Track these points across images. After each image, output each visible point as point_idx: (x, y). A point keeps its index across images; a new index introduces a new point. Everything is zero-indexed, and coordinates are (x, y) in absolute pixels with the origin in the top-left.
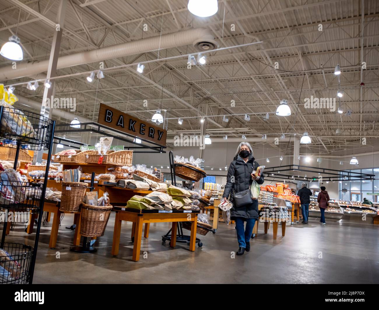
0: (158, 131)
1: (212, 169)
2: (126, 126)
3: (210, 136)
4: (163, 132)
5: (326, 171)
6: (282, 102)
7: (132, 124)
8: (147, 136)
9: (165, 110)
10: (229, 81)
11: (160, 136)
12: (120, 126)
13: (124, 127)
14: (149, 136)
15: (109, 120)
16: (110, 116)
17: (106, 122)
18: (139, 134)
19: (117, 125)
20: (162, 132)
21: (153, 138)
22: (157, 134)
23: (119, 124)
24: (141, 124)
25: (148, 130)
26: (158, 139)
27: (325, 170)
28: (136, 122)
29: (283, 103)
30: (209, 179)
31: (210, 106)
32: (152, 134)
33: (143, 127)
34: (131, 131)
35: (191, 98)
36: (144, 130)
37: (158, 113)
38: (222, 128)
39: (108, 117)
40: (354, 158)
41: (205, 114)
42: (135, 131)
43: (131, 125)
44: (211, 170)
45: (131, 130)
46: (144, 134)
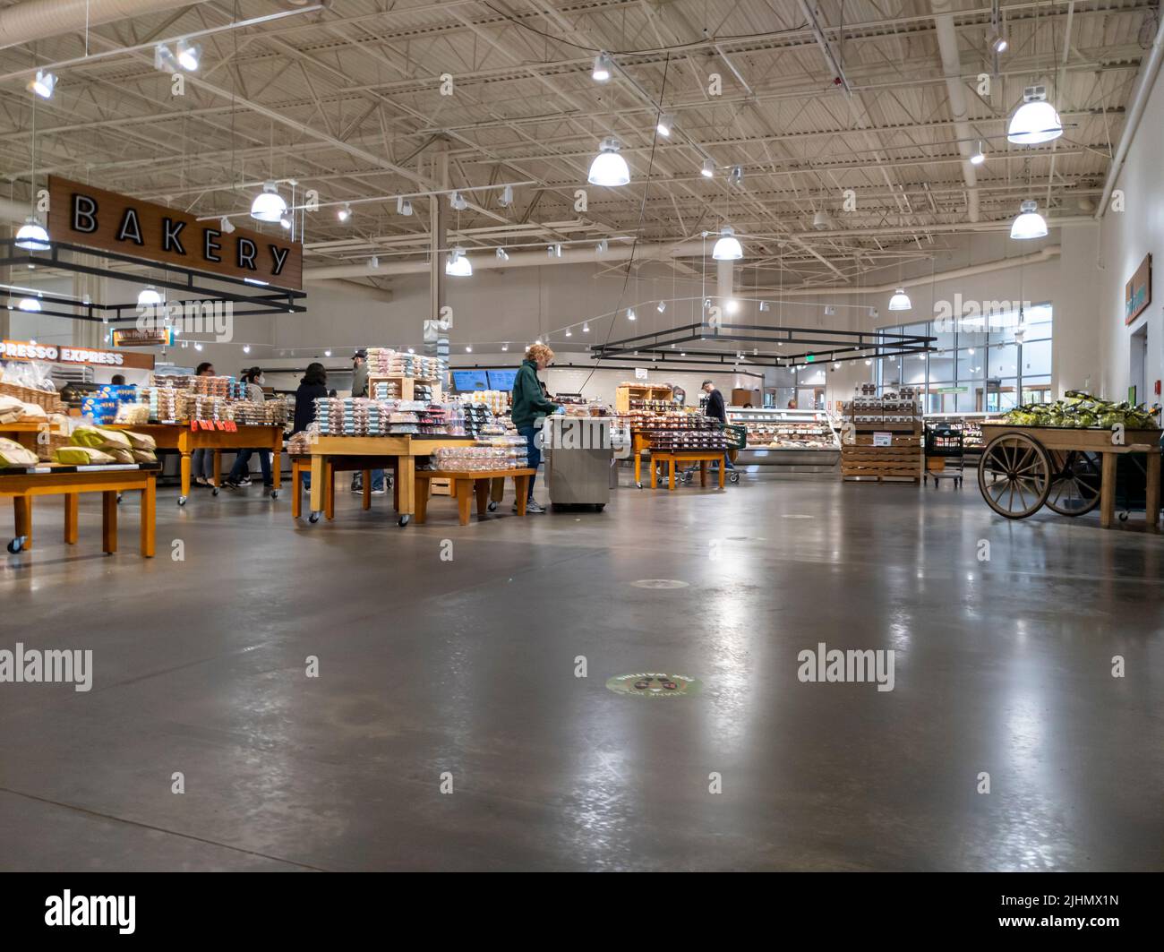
0: (271, 247)
1: (504, 349)
2: (153, 240)
3: (467, 252)
4: (288, 250)
5: (795, 336)
6: (603, 147)
7: (171, 232)
8: (232, 265)
9: (293, 182)
10: (487, 81)
11: (280, 264)
12: (128, 241)
13: (142, 244)
14: (239, 265)
15: (89, 225)
16: (88, 214)
17: (76, 233)
18: (203, 261)
19: (118, 238)
20: (283, 250)
21: (255, 268)
22: (269, 257)
23: (123, 234)
24: (205, 231)
25: (232, 248)
26: (273, 272)
27: (793, 333)
28: (184, 224)
29: (606, 147)
30: (504, 376)
31: (458, 157)
32: (249, 258)
33: (214, 240)
34: (173, 254)
35: (385, 138)
36: (219, 249)
37: (270, 192)
38: (508, 224)
39: (80, 216)
40: (901, 293)
41: (441, 184)
42: (184, 253)
43: (168, 235)
44: (504, 352)
45: (170, 250)
46: (220, 261)
